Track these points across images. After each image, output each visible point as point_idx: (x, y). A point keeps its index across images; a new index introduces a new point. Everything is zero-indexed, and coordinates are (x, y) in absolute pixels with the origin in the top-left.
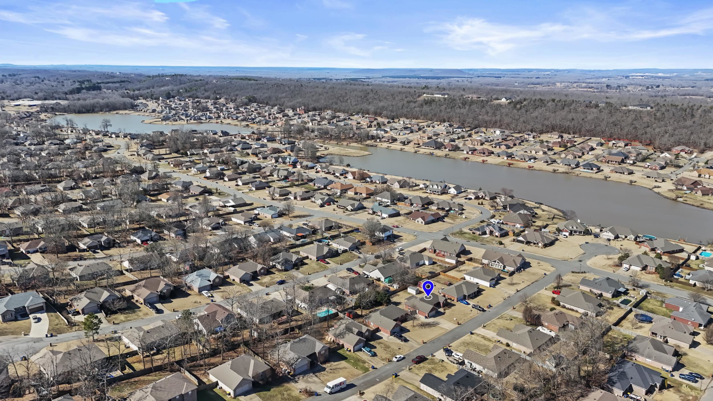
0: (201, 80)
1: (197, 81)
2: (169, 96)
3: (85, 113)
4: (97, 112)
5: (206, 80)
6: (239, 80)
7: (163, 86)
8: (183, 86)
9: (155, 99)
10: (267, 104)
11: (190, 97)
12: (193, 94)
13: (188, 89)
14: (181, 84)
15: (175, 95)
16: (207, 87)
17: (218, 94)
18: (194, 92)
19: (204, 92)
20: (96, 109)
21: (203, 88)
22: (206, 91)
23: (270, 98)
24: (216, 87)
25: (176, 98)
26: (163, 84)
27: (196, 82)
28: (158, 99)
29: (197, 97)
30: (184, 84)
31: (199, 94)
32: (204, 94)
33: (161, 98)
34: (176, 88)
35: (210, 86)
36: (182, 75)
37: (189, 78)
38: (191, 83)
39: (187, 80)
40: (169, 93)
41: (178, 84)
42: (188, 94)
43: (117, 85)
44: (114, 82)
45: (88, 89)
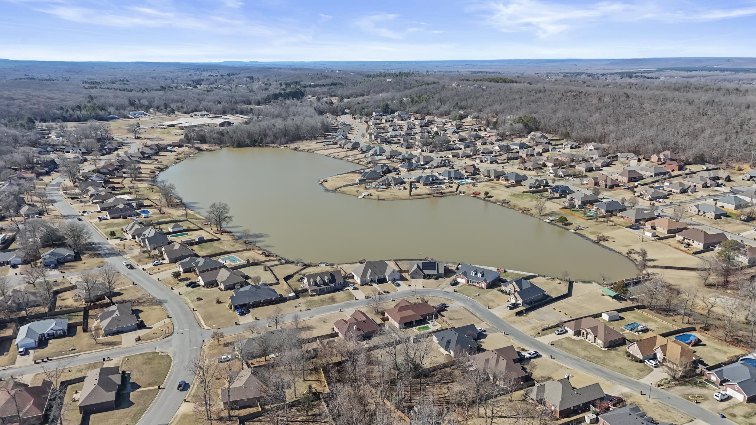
0: (434, 83)
1: (429, 84)
2: (387, 110)
3: (248, 146)
5: (441, 82)
6: (493, 84)
7: (382, 91)
8: (408, 92)
9: (366, 115)
10: (567, 136)
11: (417, 112)
12: (423, 108)
13: (416, 99)
14: (406, 88)
15: (395, 108)
16: (443, 94)
17: (462, 108)
18: (424, 104)
19: (439, 104)
20: (268, 139)
21: (437, 96)
22: (442, 101)
23: (567, 121)
24: (458, 96)
25: (396, 114)
26: (381, 88)
27: (427, 87)
28: (369, 115)
29: (428, 114)
30: (411, 88)
31: (432, 108)
32: (439, 107)
33: (374, 113)
34: (398, 95)
35: (448, 94)
36: (407, 75)
37: (418, 78)
38: (420, 88)
39: (414, 82)
40: (387, 105)
41: (402, 88)
42: (415, 108)
43: (325, 89)
44: (324, 85)
45: (287, 96)
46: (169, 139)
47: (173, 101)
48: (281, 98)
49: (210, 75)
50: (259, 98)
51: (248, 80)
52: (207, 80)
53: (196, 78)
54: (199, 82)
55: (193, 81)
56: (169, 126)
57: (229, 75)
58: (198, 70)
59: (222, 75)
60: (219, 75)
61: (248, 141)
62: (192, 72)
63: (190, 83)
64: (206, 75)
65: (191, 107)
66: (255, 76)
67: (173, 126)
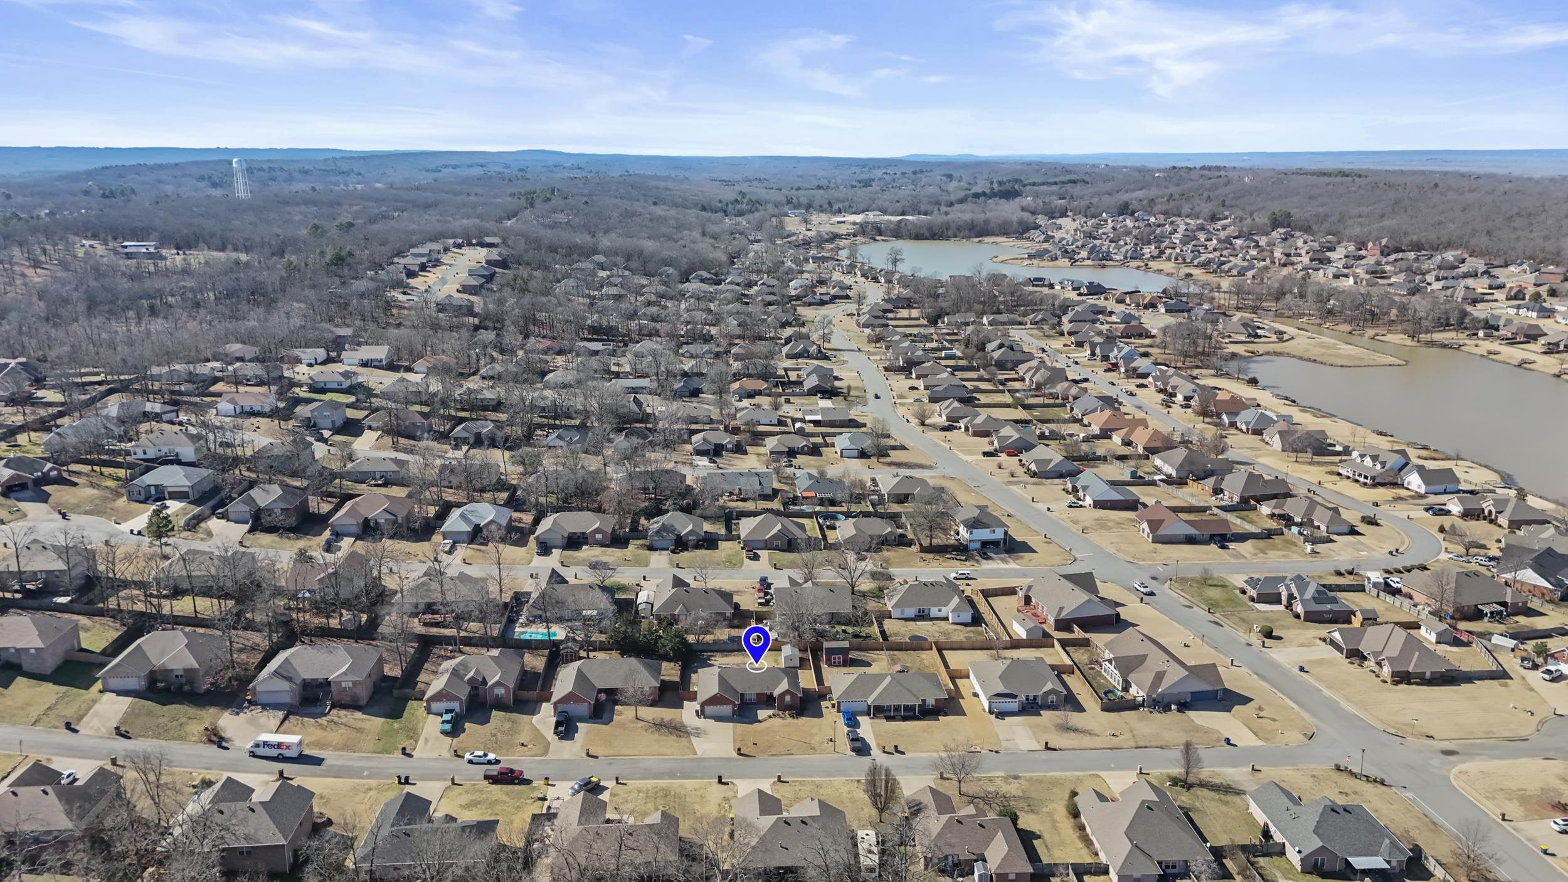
3: (926, 239)
4: (948, 238)
5: (1230, 177)
13: (1176, 197)
20: (950, 233)
21: (1207, 194)
25: (1136, 215)
30: (1183, 185)
43: (1054, 188)
44: (1056, 183)
45: (994, 195)
46: (843, 230)
47: (838, 201)
48: (982, 199)
49: (886, 173)
50: (953, 198)
51: (944, 178)
52: (880, 179)
53: (863, 177)
54: (867, 183)
55: (860, 182)
56: (839, 222)
57: (915, 173)
58: (864, 167)
59: (903, 173)
60: (899, 173)
61: (926, 234)
62: (858, 170)
63: (854, 184)
64: (878, 173)
65: (862, 206)
66: (956, 174)
67: (844, 222)
